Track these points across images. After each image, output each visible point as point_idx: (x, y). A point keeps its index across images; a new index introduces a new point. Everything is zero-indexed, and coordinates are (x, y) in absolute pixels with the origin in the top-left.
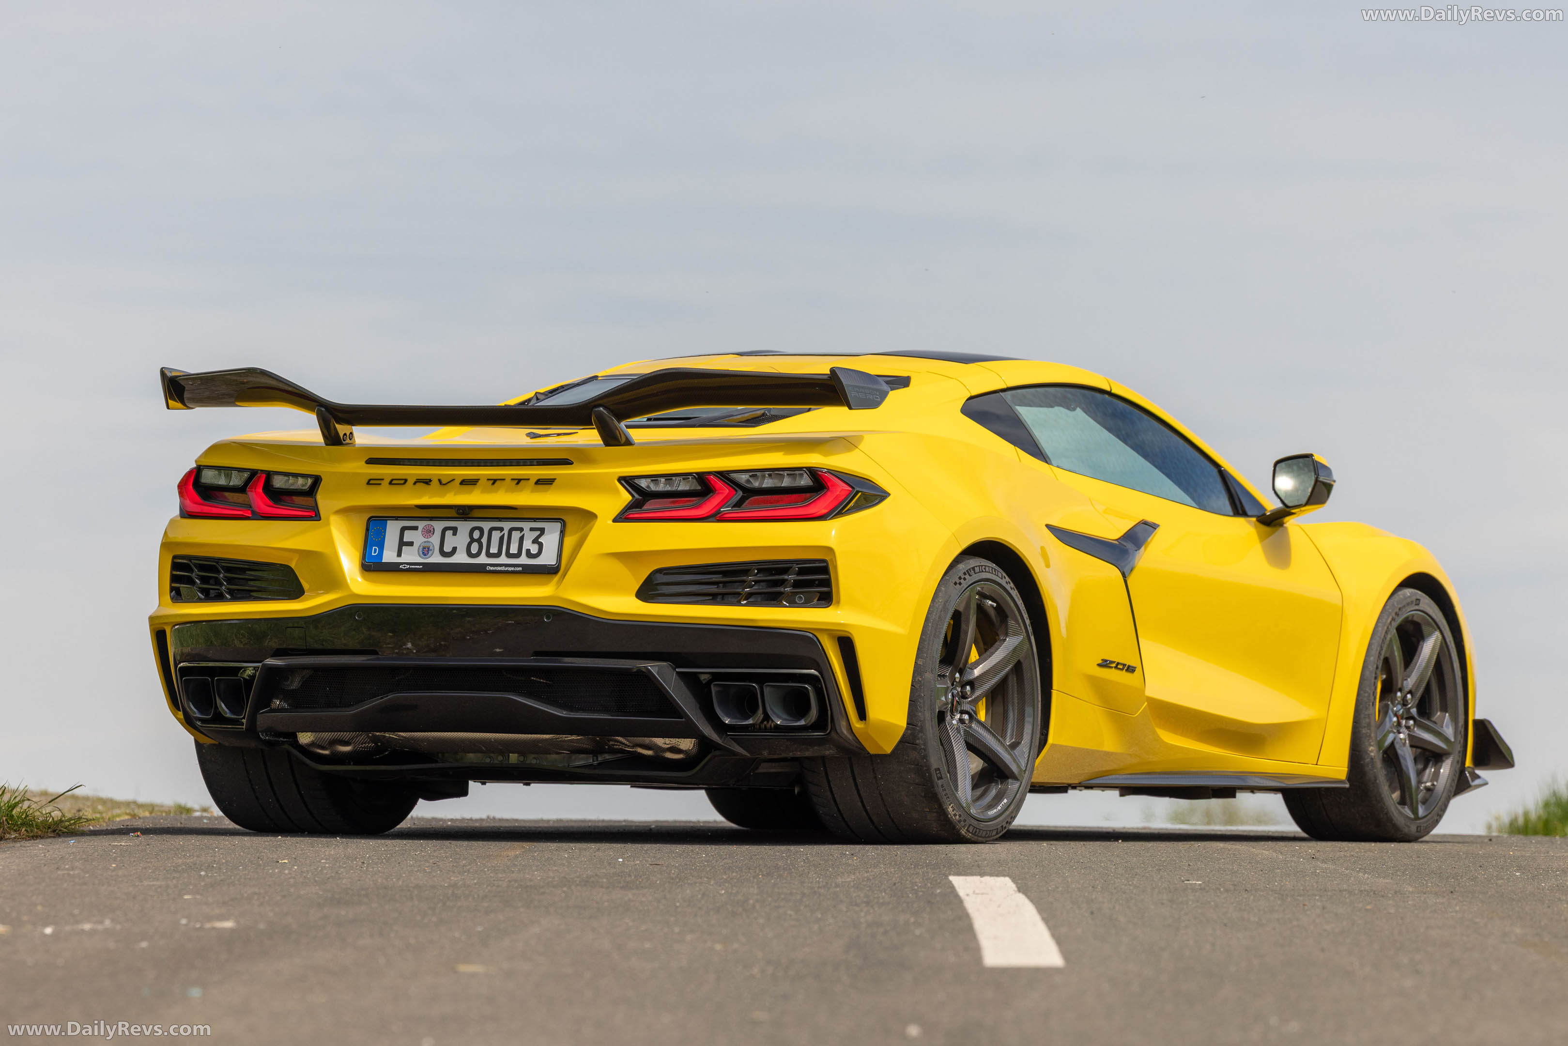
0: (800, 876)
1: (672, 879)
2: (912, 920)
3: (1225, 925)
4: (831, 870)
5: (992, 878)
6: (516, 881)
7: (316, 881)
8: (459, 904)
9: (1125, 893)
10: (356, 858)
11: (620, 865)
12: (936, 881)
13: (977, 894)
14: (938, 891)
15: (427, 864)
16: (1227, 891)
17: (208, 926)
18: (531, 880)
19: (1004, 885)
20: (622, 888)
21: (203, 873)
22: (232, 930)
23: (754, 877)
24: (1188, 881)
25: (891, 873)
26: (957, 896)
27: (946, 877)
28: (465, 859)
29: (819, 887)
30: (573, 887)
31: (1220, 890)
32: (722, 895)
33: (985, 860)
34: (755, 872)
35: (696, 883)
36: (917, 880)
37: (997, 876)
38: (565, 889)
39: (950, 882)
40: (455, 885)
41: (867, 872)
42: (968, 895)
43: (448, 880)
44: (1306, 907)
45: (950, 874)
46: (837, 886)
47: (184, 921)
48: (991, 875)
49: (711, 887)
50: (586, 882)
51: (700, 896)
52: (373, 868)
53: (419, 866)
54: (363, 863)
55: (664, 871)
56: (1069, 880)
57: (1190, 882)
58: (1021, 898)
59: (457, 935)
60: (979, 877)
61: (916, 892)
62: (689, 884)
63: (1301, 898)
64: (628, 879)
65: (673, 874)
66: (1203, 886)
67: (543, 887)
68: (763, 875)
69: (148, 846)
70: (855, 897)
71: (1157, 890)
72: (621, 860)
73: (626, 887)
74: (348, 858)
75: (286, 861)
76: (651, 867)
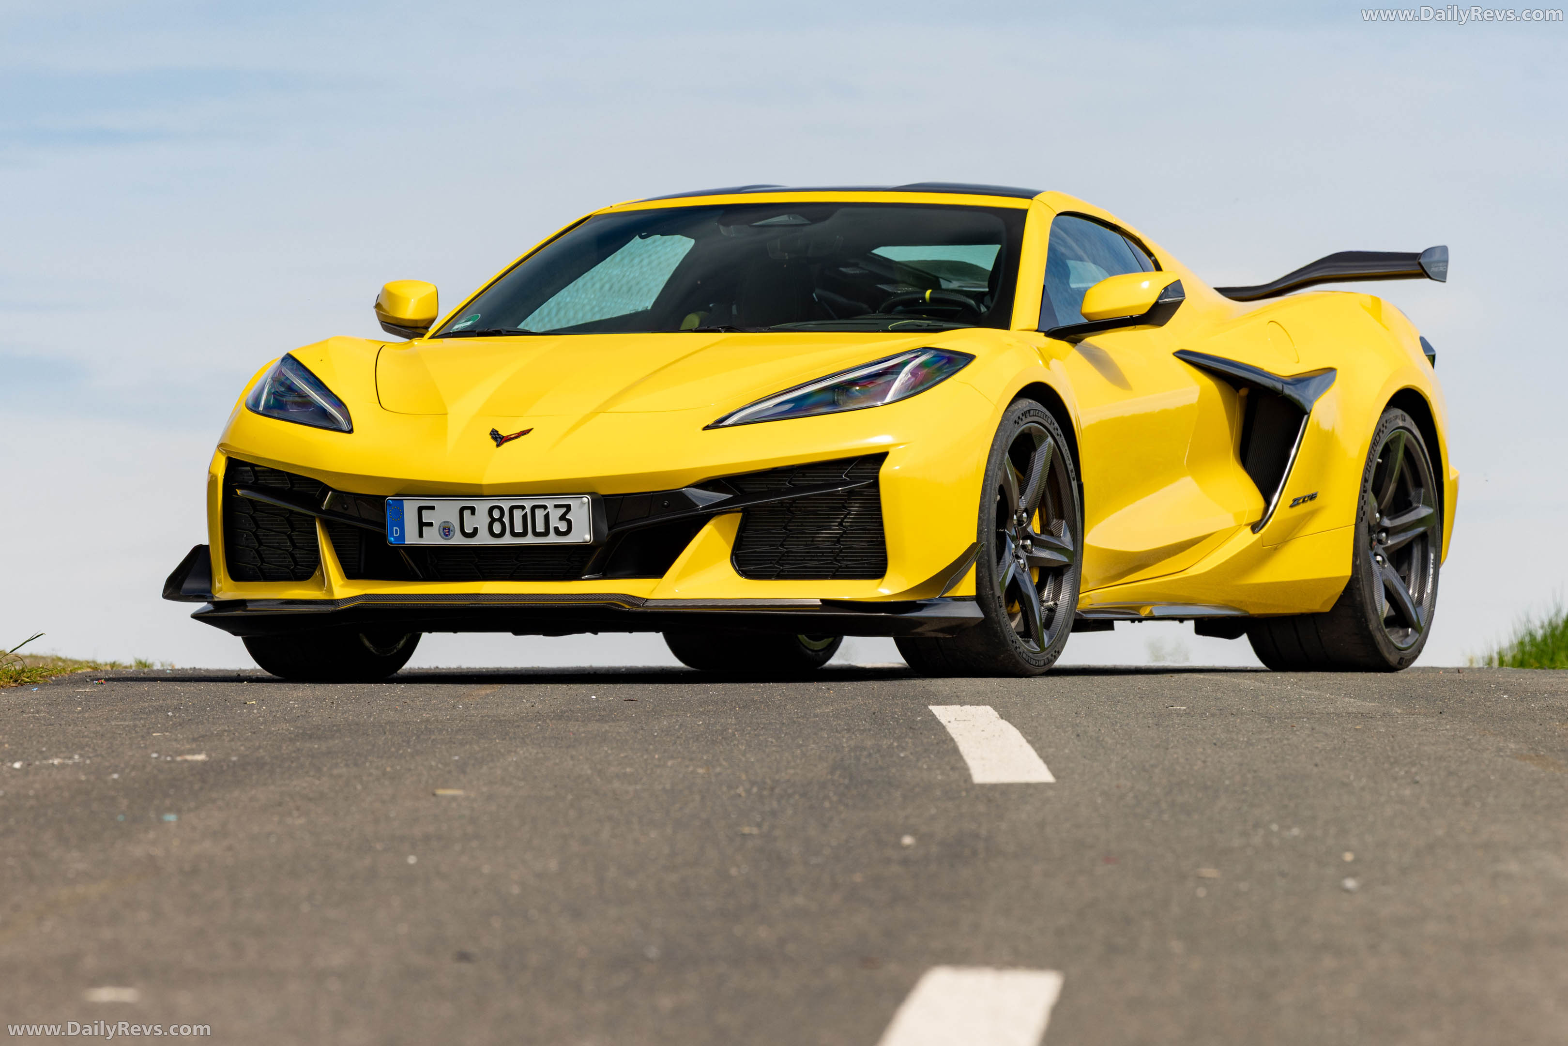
0: (777, 708)
1: (648, 712)
2: (895, 744)
3: (1215, 744)
4: (808, 702)
5: (973, 707)
6: (489, 716)
7: (286, 719)
8: (433, 737)
9: (1109, 718)
10: (325, 699)
11: (594, 702)
12: (916, 710)
13: (959, 721)
14: (919, 719)
15: (398, 704)
16: (1213, 715)
17: (179, 759)
18: (504, 716)
19: (985, 714)
20: (598, 721)
21: (170, 714)
22: (204, 763)
23: (731, 710)
24: (1172, 706)
25: (869, 703)
26: (939, 723)
27: (926, 707)
28: (435, 698)
29: (797, 718)
30: (548, 721)
31: (1205, 714)
32: (699, 725)
33: (963, 691)
34: (732, 705)
35: (672, 716)
36: (897, 710)
37: (977, 705)
38: (540, 723)
39: (931, 711)
40: (428, 720)
41: (845, 704)
42: (949, 722)
43: (420, 717)
44: (1295, 729)
45: (929, 704)
46: (816, 716)
47: (155, 755)
48: (971, 704)
49: (688, 719)
50: (560, 717)
51: (677, 727)
52: (343, 707)
53: (390, 705)
54: (333, 703)
55: (639, 706)
56: (1052, 707)
57: (1175, 708)
58: (1004, 724)
59: (433, 763)
60: (959, 707)
61: (897, 720)
62: (665, 716)
63: (1288, 721)
64: (603, 713)
65: (649, 708)
66: (1188, 711)
67: (517, 721)
68: (739, 708)
69: (112, 692)
70: (835, 725)
71: (1141, 715)
72: (594, 697)
73: (602, 720)
74: (317, 699)
75: (254, 702)
76: (625, 702)
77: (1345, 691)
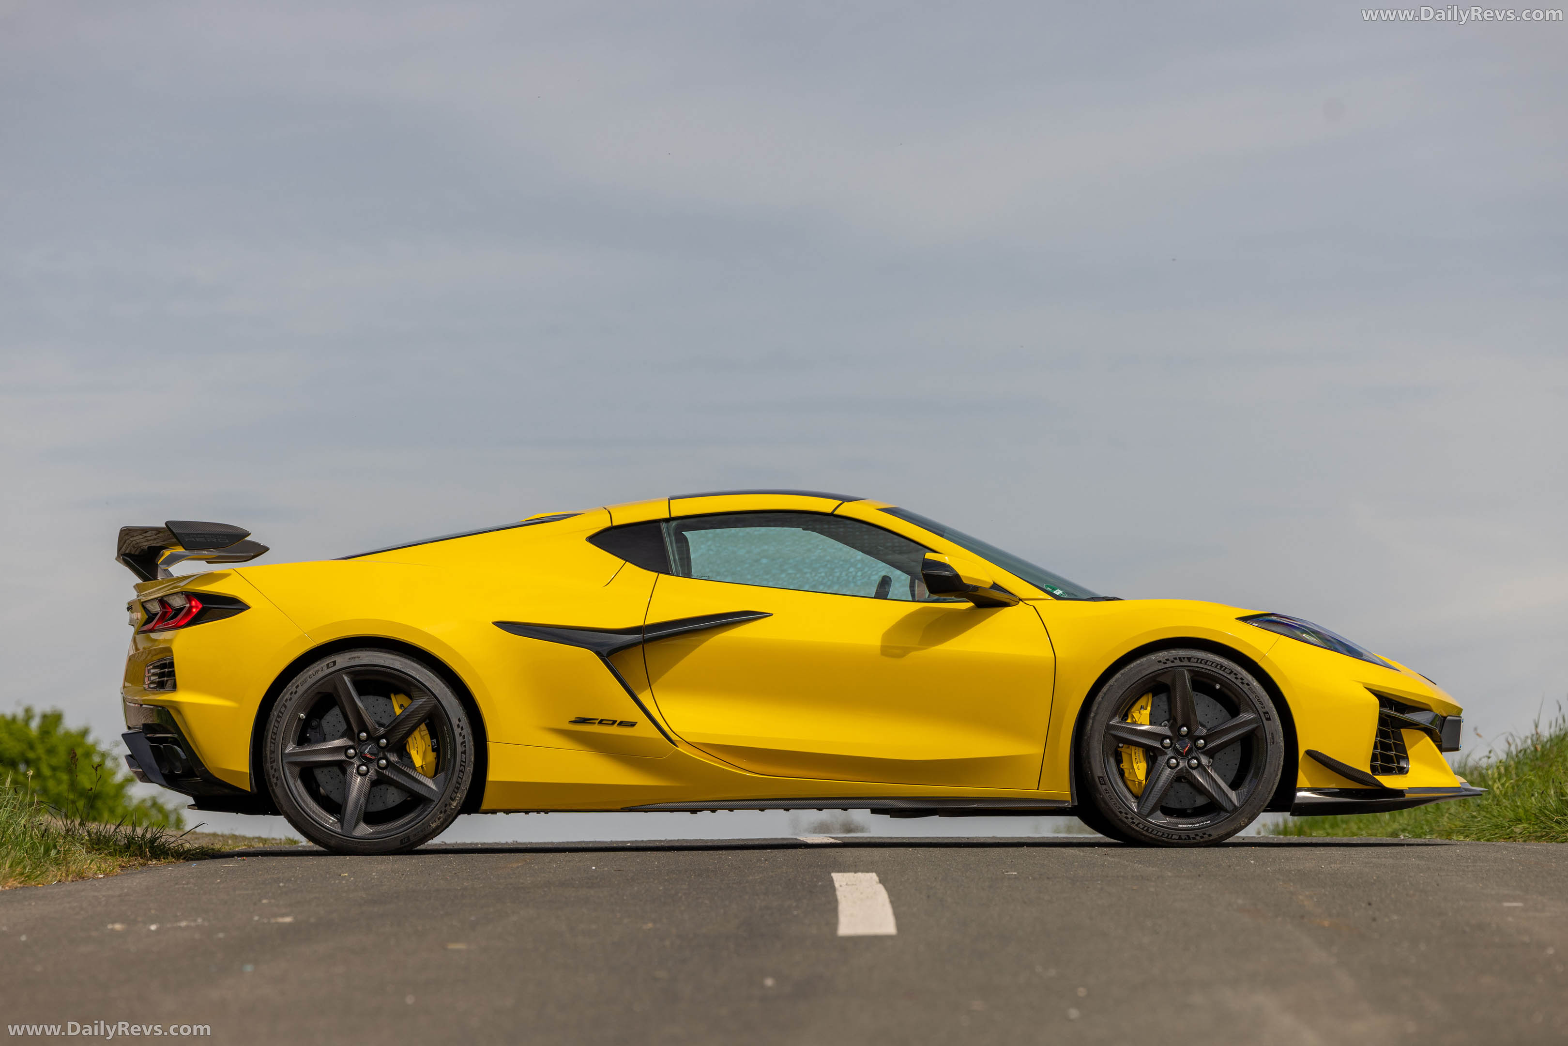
1: (627, 880)
2: (794, 904)
3: (1025, 903)
5: (863, 874)
7: (363, 888)
8: (464, 902)
9: (957, 882)
11: (592, 871)
12: (821, 876)
13: (849, 885)
14: (820, 883)
16: (1034, 879)
17: (273, 921)
19: (869, 879)
20: (588, 887)
21: (281, 884)
22: (290, 924)
26: (833, 887)
27: (830, 873)
29: (733, 883)
30: (552, 888)
31: (1028, 878)
33: (862, 861)
35: (643, 883)
36: (807, 877)
37: (866, 872)
38: (546, 889)
39: (831, 877)
41: (772, 872)
42: (841, 886)
43: (461, 886)
44: (1089, 889)
45: (832, 872)
46: (747, 882)
47: (256, 918)
48: (863, 871)
50: (562, 884)
51: (643, 892)
55: (623, 875)
56: (920, 874)
57: (1009, 873)
58: (881, 889)
59: (455, 922)
60: (853, 874)
63: (1087, 883)
64: (594, 881)
66: (1017, 875)
67: (530, 888)
69: (249, 867)
71: (982, 880)
72: (594, 868)
73: (592, 886)
75: (346, 875)
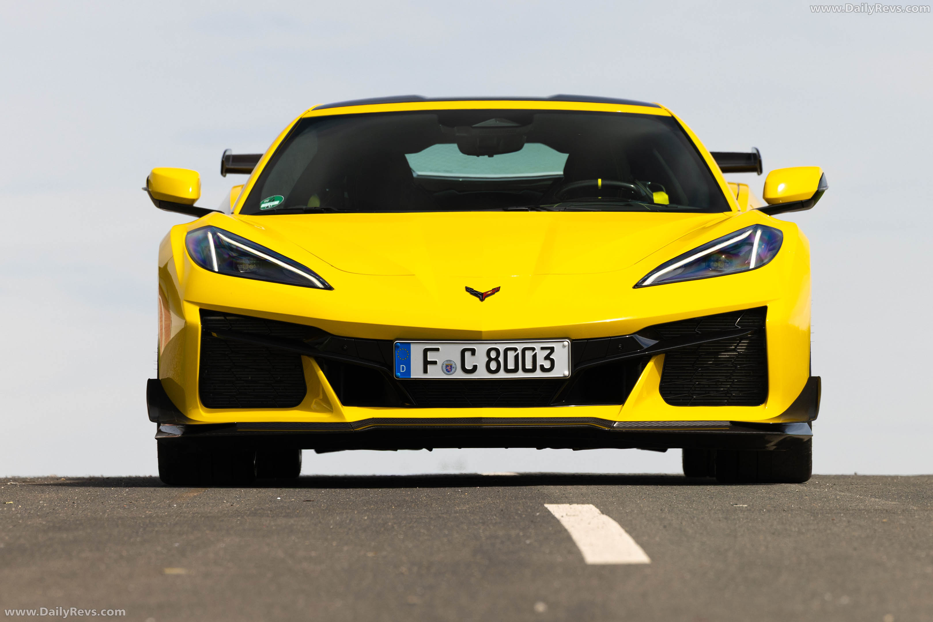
0: (425, 506)
1: (323, 510)
4: (448, 502)
5: (579, 505)
6: (198, 513)
8: (156, 529)
9: (687, 513)
10: (67, 499)
11: (279, 502)
12: (534, 507)
13: (570, 516)
14: (538, 514)
15: (125, 503)
18: (210, 513)
19: (589, 509)
20: (284, 517)
23: (388, 508)
24: (736, 504)
25: (497, 503)
27: (542, 505)
28: (155, 499)
29: (442, 514)
30: (245, 517)
32: (365, 520)
34: (389, 504)
35: (343, 513)
36: (520, 508)
37: (582, 503)
38: (239, 518)
39: (546, 508)
40: (150, 516)
41: (478, 503)
42: (563, 516)
43: (144, 514)
45: (545, 503)
48: (578, 503)
49: (356, 515)
50: (254, 514)
51: (348, 521)
52: (82, 506)
53: (119, 504)
54: (74, 503)
55: (316, 505)
58: (606, 518)
59: (159, 549)
60: (568, 505)
61: (520, 515)
62: (337, 514)
64: (288, 511)
65: (324, 507)
66: (749, 508)
67: (221, 517)
68: (395, 506)
70: (472, 519)
71: (713, 511)
72: (279, 498)
73: (287, 516)
74: (60, 500)
76: (305, 503)
77: (870, 493)
